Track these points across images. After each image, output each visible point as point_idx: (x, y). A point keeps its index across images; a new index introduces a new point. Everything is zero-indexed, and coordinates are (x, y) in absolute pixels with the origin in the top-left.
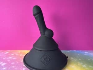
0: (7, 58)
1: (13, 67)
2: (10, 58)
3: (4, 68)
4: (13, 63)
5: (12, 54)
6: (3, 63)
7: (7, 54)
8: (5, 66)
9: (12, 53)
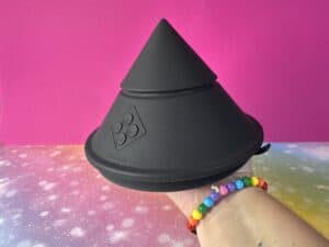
0: (59, 169)
1: (76, 193)
2: (66, 167)
3: (53, 198)
4: (74, 183)
5: (72, 158)
6: (49, 181)
7: (58, 156)
8: (54, 191)
9: (71, 154)
